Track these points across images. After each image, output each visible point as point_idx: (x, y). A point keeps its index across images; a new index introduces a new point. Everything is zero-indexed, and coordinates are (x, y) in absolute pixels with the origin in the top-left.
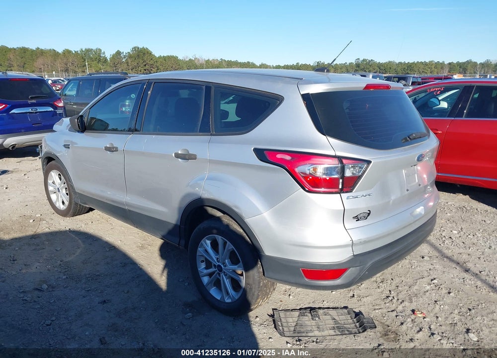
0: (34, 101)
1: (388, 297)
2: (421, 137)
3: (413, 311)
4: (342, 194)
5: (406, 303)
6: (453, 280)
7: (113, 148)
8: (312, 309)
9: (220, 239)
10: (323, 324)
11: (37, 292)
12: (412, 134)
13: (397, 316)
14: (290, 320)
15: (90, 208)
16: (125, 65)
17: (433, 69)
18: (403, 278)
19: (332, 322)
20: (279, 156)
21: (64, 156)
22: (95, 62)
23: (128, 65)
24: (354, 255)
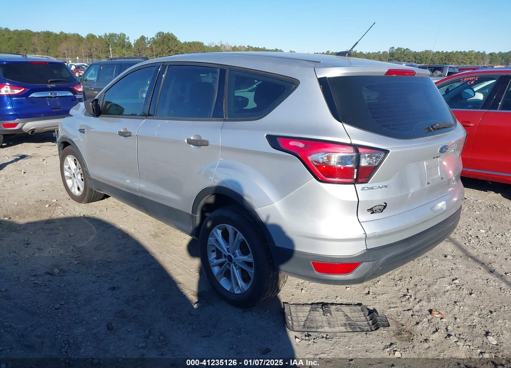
0: (53, 85)
1: (405, 295)
2: (445, 127)
3: (431, 311)
4: (357, 185)
5: (424, 303)
6: (477, 280)
7: (127, 133)
8: (324, 305)
9: (230, 228)
10: (335, 320)
11: (48, 277)
12: (435, 124)
13: (412, 315)
14: (301, 315)
15: (105, 195)
16: (150, 52)
17: (473, 59)
18: (422, 277)
19: (344, 318)
20: (292, 143)
21: (79, 141)
22: (119, 48)
23: (152, 51)
24: (367, 249)
